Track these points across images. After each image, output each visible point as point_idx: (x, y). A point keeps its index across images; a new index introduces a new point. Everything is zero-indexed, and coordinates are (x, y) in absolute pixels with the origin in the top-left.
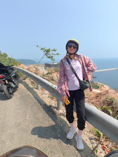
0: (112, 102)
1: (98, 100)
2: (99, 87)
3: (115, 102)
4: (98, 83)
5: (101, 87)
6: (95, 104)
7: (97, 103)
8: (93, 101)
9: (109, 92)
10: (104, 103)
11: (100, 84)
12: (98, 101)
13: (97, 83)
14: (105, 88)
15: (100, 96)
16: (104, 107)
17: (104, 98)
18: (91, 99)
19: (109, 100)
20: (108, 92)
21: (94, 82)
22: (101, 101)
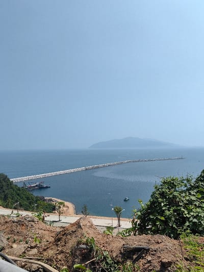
0: (91, 250)
1: (60, 249)
2: (55, 207)
3: (95, 248)
4: (53, 199)
5: (60, 207)
6: (55, 263)
7: (59, 257)
8: (51, 253)
9: (81, 224)
10: (73, 254)
11: (56, 200)
12: (62, 252)
13: (51, 200)
14: (67, 208)
15: (64, 237)
16: (75, 266)
17: (72, 242)
18: (45, 250)
19: (84, 246)
20: (80, 227)
21: (46, 198)
22: (67, 251)
